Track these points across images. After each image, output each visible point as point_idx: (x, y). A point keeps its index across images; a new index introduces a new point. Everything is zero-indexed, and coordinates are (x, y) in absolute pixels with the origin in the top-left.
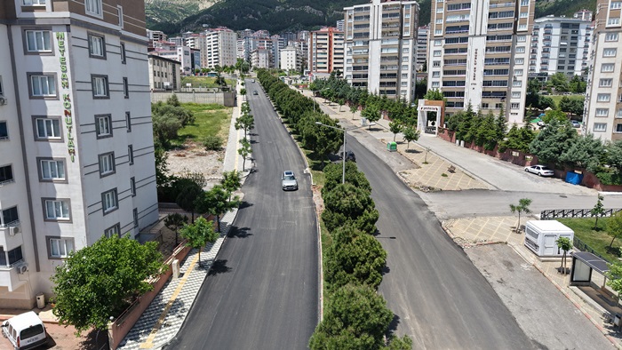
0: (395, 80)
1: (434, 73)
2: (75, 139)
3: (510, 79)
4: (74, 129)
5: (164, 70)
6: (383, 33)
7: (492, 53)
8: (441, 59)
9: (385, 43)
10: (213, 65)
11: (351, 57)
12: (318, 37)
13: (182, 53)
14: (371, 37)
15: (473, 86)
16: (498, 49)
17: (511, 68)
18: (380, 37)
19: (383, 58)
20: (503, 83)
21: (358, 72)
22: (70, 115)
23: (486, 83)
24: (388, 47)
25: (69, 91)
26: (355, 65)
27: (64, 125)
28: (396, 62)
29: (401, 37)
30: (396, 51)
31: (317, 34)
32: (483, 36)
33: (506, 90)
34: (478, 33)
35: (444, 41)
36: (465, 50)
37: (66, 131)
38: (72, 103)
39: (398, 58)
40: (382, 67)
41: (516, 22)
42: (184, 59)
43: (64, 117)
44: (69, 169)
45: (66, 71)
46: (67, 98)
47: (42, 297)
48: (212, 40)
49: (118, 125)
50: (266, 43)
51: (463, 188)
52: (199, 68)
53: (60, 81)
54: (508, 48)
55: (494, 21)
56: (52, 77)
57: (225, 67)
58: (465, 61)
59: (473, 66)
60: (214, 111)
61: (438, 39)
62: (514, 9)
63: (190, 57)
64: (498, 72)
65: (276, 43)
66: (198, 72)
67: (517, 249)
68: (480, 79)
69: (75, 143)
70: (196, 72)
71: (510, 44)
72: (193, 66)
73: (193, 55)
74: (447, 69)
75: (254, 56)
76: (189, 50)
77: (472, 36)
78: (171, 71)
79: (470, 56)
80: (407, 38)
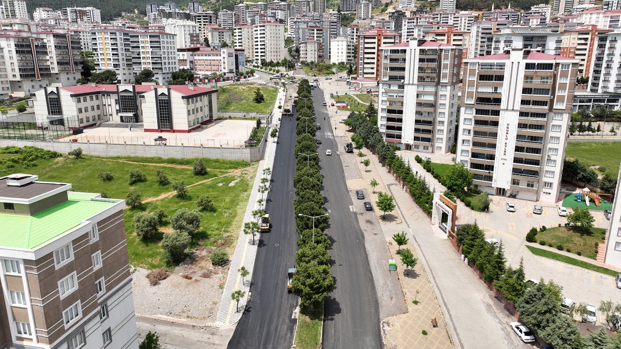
0: (430, 128)
1: (463, 141)
3: (543, 159)
5: (199, 104)
6: (419, 78)
7: (525, 130)
8: (471, 128)
9: (421, 89)
10: (259, 58)
11: (386, 99)
12: (366, 41)
13: (226, 55)
14: (406, 81)
15: (504, 161)
16: (532, 127)
17: (545, 147)
18: (416, 82)
19: (419, 104)
20: (535, 162)
21: (392, 115)
23: (516, 160)
24: (424, 94)
26: (390, 108)
28: (431, 109)
29: (438, 83)
30: (432, 98)
31: (365, 38)
32: (516, 111)
33: (538, 169)
34: (510, 108)
35: (474, 111)
36: (496, 124)
39: (431, 105)
40: (418, 113)
41: (552, 101)
42: (228, 61)
48: (259, 32)
50: (315, 32)
54: (541, 127)
55: (528, 97)
57: (271, 62)
58: (496, 135)
59: (504, 141)
61: (469, 106)
62: (550, 88)
63: (234, 58)
64: (529, 150)
66: (242, 74)
68: (511, 154)
70: (240, 76)
71: (544, 123)
72: (237, 68)
73: (237, 56)
74: (477, 140)
75: (302, 47)
76: (234, 52)
77: (504, 110)
79: (501, 130)
80: (445, 85)
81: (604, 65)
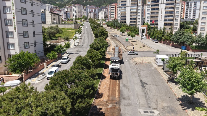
0: (135, 20)
1: (147, 17)
2: (16, 25)
3: (174, 19)
4: (16, 23)
5: (55, 17)
6: (131, 4)
7: (168, 10)
8: (150, 12)
9: (132, 7)
10: (74, 17)
11: (120, 13)
12: (111, 7)
13: (63, 13)
14: (127, 5)
15: (161, 21)
16: (170, 8)
17: (174, 15)
18: (130, 5)
19: (131, 13)
20: (172, 20)
21: (122, 18)
22: (15, 18)
23: (165, 20)
24: (133, 9)
25: (14, 11)
26: (121, 15)
27: (13, 21)
28: (135, 14)
29: (137, 5)
30: (136, 10)
31: (111, 6)
32: (164, 4)
33: (172, 23)
34: (162, 3)
35: (151, 6)
36: (158, 9)
37: (13, 23)
38: (15, 15)
39: (136, 13)
40: (131, 16)
42: (64, 15)
43: (13, 19)
44: (14, 34)
45: (13, 6)
46: (14, 14)
47: (7, 72)
48: (74, 9)
49: (30, 23)
50: (93, 10)
51: (145, 50)
52: (69, 18)
53: (12, 9)
54: (173, 8)
56: (10, 7)
57: (79, 18)
58: (158, 13)
59: (161, 14)
60: (71, 31)
61: (149, 5)
64: (169, 16)
65: (97, 10)
66: (69, 20)
67: (153, 64)
68: (163, 19)
69: (16, 27)
70: (68, 20)
71: (174, 6)
72: (67, 18)
73: (67, 14)
74: (152, 15)
75: (89, 14)
76: (66, 12)
77: (160, 4)
78: (58, 18)
79: (160, 11)
80: (140, 6)
81: (189, 11)
